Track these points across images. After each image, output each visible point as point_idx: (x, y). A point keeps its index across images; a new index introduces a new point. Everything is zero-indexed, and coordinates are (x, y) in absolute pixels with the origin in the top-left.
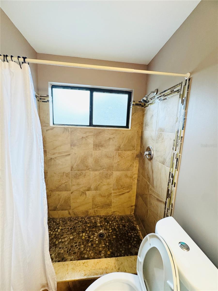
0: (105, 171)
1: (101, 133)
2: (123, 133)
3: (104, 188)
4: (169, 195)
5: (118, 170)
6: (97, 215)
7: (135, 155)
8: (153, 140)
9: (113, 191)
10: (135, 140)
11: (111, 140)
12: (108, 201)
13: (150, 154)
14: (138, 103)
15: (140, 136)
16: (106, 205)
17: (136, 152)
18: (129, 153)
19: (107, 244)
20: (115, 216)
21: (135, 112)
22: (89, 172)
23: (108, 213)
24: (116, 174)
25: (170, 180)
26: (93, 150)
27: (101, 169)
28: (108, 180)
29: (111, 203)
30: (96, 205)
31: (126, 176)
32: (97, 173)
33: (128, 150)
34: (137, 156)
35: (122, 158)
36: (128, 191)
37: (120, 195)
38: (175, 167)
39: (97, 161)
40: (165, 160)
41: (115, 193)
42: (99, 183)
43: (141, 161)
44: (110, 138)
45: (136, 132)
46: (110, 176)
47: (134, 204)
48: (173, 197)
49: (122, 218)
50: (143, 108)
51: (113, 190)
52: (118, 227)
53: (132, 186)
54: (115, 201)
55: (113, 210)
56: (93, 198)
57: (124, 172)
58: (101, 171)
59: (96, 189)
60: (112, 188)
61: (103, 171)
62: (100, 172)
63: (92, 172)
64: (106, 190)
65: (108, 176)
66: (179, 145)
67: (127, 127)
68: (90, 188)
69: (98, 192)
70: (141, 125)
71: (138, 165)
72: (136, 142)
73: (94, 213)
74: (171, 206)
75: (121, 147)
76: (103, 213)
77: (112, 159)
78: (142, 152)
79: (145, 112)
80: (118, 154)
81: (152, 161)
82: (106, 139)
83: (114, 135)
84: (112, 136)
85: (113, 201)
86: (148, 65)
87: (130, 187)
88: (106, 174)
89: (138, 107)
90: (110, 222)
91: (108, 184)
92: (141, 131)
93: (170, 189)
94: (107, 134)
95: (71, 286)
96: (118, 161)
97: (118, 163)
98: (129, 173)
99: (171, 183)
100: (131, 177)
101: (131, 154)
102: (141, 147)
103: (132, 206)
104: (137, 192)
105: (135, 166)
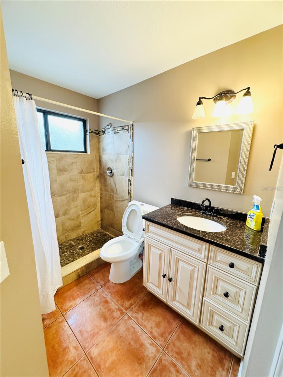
0: (71, 194)
1: (63, 158)
2: (84, 158)
3: (73, 211)
4: (129, 193)
5: (83, 192)
6: (69, 239)
7: (96, 177)
8: (113, 161)
9: (81, 213)
10: (95, 163)
11: (74, 164)
12: (78, 223)
13: (111, 172)
14: (93, 131)
15: (98, 159)
16: (76, 227)
17: (97, 173)
18: (91, 175)
19: (90, 249)
20: (86, 235)
21: (92, 139)
22: (56, 198)
23: (79, 234)
24: (82, 196)
25: (129, 184)
26: (57, 175)
27: (67, 193)
28: (76, 203)
29: (80, 224)
30: (66, 230)
31: (91, 196)
32: (63, 198)
33: (90, 173)
34: (98, 177)
35: (85, 180)
36: (94, 208)
37: (88, 214)
38: (131, 175)
39: (62, 186)
40: (124, 173)
41: (83, 213)
42: (67, 207)
43: (102, 180)
44: (73, 163)
45: (95, 156)
46: (77, 198)
47: (100, 219)
48: (132, 192)
49: (92, 234)
50: (98, 135)
51: (81, 211)
52: (93, 239)
53: (96, 204)
54: (83, 221)
55: (83, 230)
56: (62, 224)
57: (89, 193)
58: (68, 196)
59: (65, 214)
60: (80, 210)
61: (70, 194)
62: (66, 196)
63: (58, 198)
64: (74, 213)
65: (75, 199)
66: (132, 162)
67: (85, 151)
68: (58, 214)
69: (67, 216)
70: (98, 150)
71: (99, 185)
72: (96, 165)
73: (65, 239)
74: (131, 198)
75: (84, 170)
76: (74, 235)
77: (77, 182)
78: (102, 173)
79: (101, 139)
80: (81, 176)
81: (113, 177)
82: (70, 164)
83: (76, 160)
84: (74, 161)
85: (82, 221)
86: (98, 99)
87: (95, 205)
88: (73, 198)
89: (94, 135)
90: (84, 239)
91: (76, 207)
92: (98, 155)
93: (129, 189)
94: (69, 159)
95: (80, 273)
96: (83, 183)
97: (82, 185)
98: (93, 193)
99: (130, 185)
100: (95, 197)
101: (93, 175)
102: (100, 169)
103: (99, 221)
104: (101, 208)
105: (96, 186)
